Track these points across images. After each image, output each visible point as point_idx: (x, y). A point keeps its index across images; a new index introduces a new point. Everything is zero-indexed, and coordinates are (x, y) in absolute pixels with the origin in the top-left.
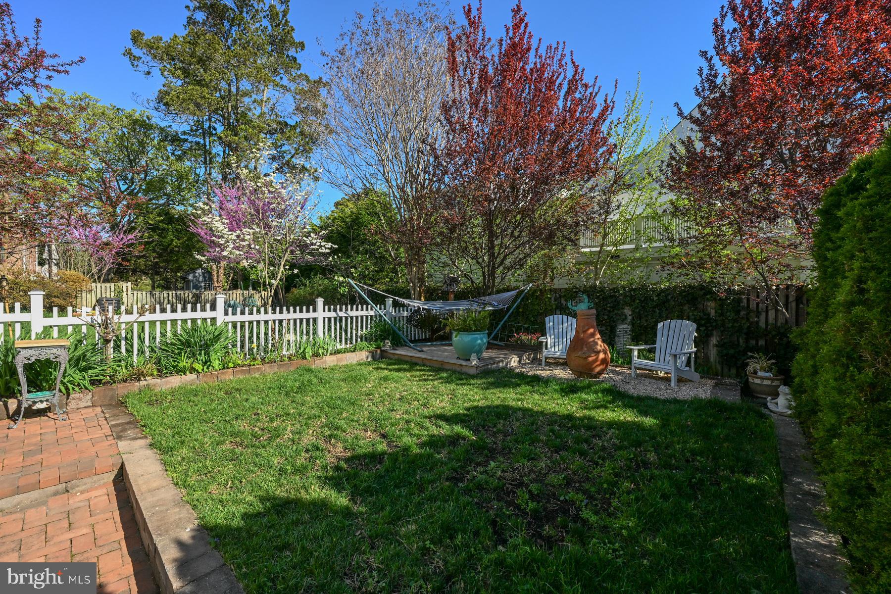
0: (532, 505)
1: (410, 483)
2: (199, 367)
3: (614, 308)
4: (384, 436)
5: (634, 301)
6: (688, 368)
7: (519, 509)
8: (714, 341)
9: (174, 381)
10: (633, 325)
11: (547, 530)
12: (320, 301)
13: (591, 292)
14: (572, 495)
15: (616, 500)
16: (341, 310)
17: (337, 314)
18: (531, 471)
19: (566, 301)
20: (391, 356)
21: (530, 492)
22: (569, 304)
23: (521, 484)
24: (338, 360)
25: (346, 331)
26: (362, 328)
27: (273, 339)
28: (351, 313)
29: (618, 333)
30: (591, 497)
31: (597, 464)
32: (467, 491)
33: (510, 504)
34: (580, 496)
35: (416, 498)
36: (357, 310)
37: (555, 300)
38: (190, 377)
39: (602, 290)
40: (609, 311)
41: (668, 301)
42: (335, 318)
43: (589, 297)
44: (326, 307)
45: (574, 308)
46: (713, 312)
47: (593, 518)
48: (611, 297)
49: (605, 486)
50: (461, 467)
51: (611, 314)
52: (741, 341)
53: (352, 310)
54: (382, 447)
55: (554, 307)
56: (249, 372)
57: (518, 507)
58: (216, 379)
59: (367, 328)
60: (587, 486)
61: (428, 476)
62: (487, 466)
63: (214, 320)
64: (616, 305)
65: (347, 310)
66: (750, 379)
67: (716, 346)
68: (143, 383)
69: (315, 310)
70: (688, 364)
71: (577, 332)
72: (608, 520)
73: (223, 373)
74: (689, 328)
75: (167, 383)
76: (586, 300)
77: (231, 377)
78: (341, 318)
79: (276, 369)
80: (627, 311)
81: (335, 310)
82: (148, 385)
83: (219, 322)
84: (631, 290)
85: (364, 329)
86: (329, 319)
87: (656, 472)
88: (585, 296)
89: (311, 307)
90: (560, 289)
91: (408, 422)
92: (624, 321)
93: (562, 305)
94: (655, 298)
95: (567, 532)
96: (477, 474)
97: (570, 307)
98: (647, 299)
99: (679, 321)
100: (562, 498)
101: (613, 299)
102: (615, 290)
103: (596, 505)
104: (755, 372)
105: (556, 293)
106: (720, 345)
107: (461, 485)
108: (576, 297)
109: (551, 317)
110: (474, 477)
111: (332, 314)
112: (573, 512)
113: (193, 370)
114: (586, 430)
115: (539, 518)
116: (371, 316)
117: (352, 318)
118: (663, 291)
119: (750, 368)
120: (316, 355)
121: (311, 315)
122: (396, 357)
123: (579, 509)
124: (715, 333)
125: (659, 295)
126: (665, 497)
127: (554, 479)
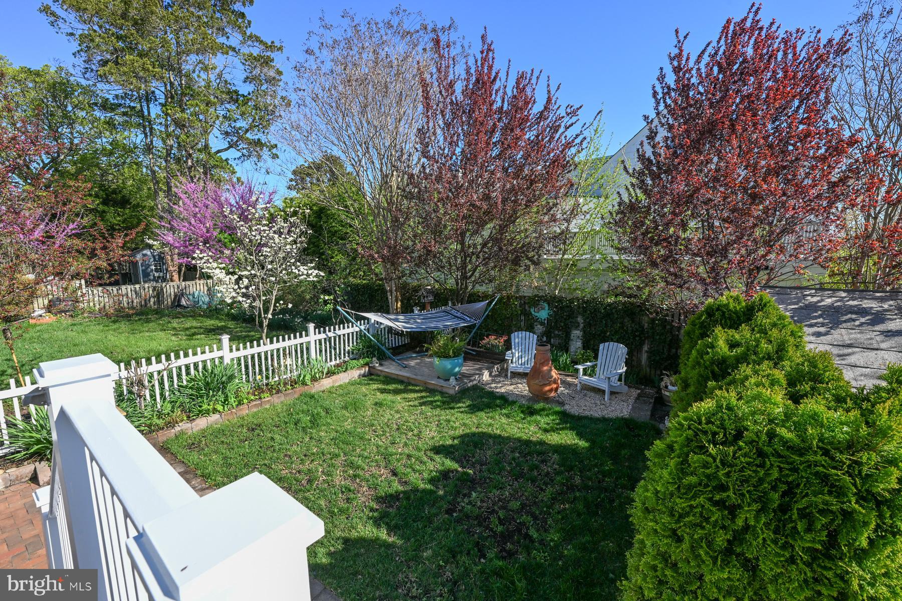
0: (500, 528)
1: (422, 517)
2: (220, 408)
3: (569, 316)
4: (395, 474)
5: (586, 312)
6: (619, 383)
7: (492, 531)
8: (646, 348)
9: (201, 423)
10: (584, 332)
11: (509, 546)
12: (311, 326)
13: (552, 301)
14: (525, 518)
15: (550, 519)
16: (330, 331)
17: (327, 335)
18: (500, 500)
19: (530, 307)
20: (379, 373)
21: (499, 518)
22: (532, 310)
23: (493, 511)
24: (333, 382)
25: (335, 349)
26: (349, 343)
27: (272, 366)
28: (338, 332)
29: (572, 337)
30: (535, 518)
31: (542, 489)
32: (459, 521)
33: (487, 527)
34: (529, 518)
35: (429, 530)
36: (344, 328)
37: (520, 307)
38: (215, 417)
39: (560, 300)
40: (565, 319)
41: (613, 313)
42: (325, 339)
43: (549, 305)
44: (317, 330)
45: (536, 314)
46: (646, 325)
47: (535, 535)
48: (568, 307)
49: (545, 509)
50: (453, 499)
51: (567, 321)
52: (665, 350)
53: (339, 329)
54: (397, 486)
55: (519, 312)
56: (261, 405)
57: (491, 530)
58: (235, 416)
59: (353, 343)
60: (534, 509)
61: (434, 511)
62: (470, 497)
63: (221, 358)
64: (572, 314)
65: (335, 330)
66: (663, 391)
67: (647, 352)
68: (177, 429)
69: (307, 335)
70: (620, 380)
71: (535, 363)
72: (544, 534)
73: (240, 410)
74: (622, 350)
75: (196, 425)
76: (547, 308)
77: (247, 411)
78: (330, 338)
79: (283, 399)
80: (580, 319)
81: (325, 332)
82: (182, 430)
83: (227, 361)
84: (584, 302)
85: (351, 345)
86: (320, 341)
87: (578, 494)
88: (546, 305)
89: (304, 333)
90: (525, 297)
91: (409, 456)
92: (577, 327)
93: (526, 310)
94: (603, 311)
95: (520, 546)
96: (464, 503)
97: (533, 313)
98: (596, 310)
99: (616, 344)
100: (518, 521)
101: (569, 309)
102: (571, 301)
103: (538, 524)
104: (666, 387)
105: (521, 300)
106: (650, 352)
107: (455, 514)
108: (538, 305)
109: (516, 333)
110: (463, 507)
111: (323, 336)
112: (524, 531)
113: (215, 411)
114: (538, 456)
115: (505, 537)
116: (357, 332)
117: (340, 336)
118: (609, 305)
119: (663, 384)
120: (314, 379)
121: (304, 339)
122: (383, 373)
123: (528, 529)
124: (647, 341)
125: (605, 308)
126: (579, 515)
127: (515, 505)
